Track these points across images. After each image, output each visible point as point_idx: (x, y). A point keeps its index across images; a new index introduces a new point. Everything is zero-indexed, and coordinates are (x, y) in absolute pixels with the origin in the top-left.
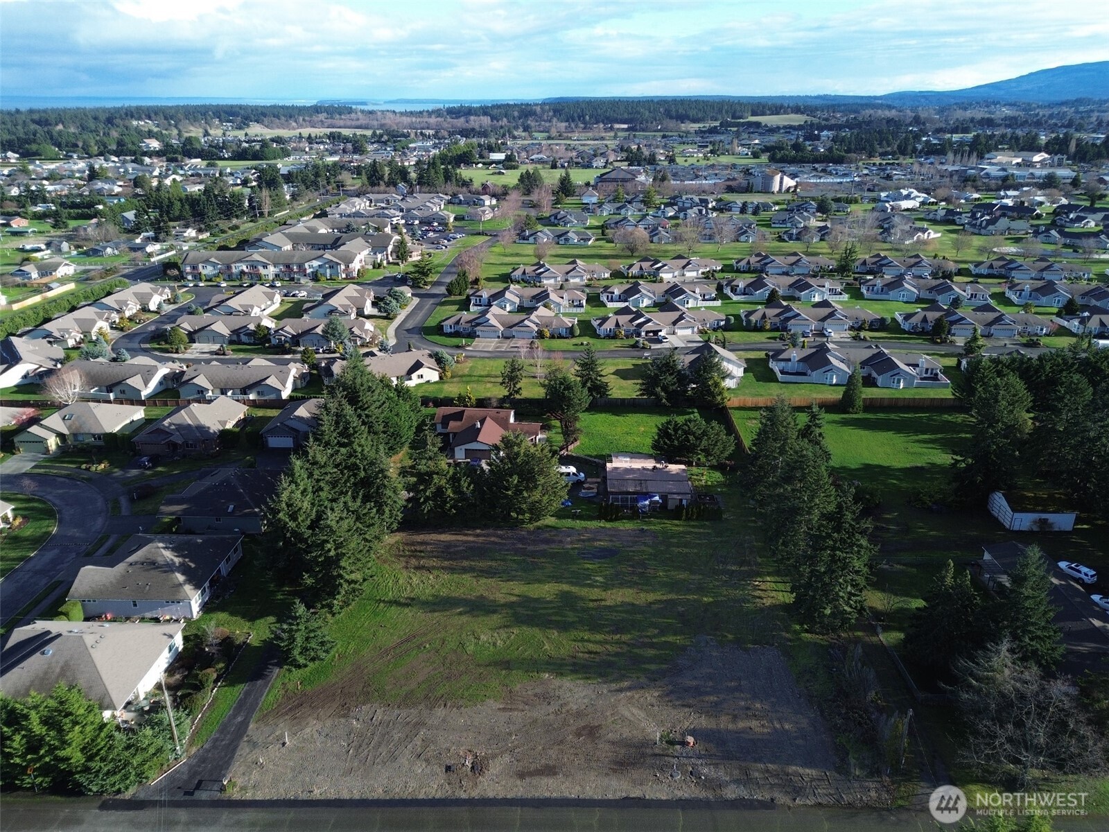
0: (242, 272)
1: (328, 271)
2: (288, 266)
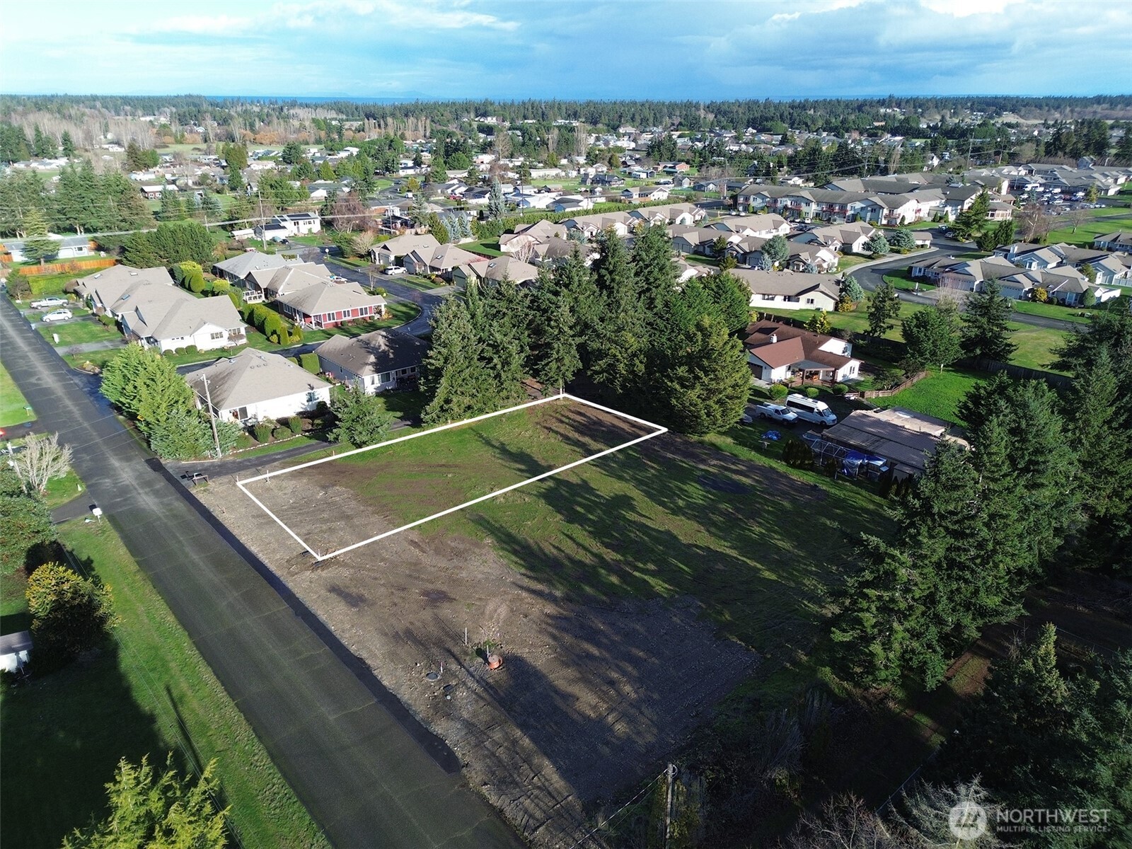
0: (786, 208)
1: (869, 214)
2: (831, 206)
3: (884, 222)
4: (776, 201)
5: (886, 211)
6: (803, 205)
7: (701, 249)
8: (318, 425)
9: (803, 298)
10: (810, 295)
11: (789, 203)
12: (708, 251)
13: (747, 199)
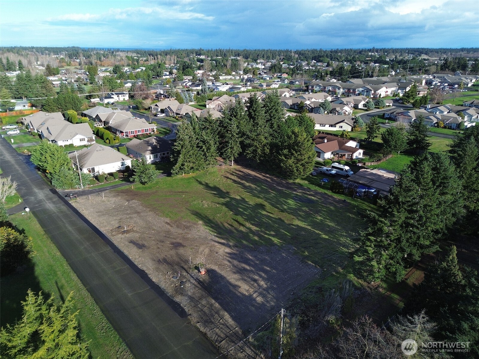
0: (329, 90)
1: (365, 93)
2: (349, 90)
3: (372, 96)
4: (325, 88)
5: (373, 92)
6: (337, 89)
7: (293, 107)
8: (126, 175)
9: (338, 126)
10: (341, 124)
11: (331, 89)
12: (296, 107)
13: (313, 87)
